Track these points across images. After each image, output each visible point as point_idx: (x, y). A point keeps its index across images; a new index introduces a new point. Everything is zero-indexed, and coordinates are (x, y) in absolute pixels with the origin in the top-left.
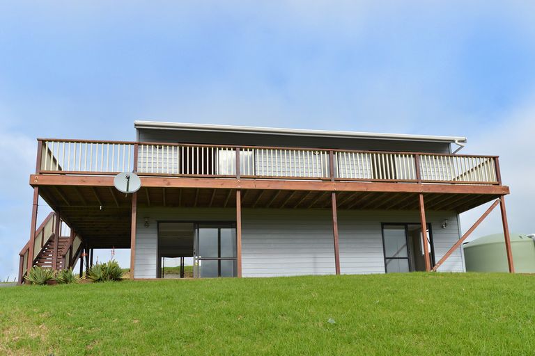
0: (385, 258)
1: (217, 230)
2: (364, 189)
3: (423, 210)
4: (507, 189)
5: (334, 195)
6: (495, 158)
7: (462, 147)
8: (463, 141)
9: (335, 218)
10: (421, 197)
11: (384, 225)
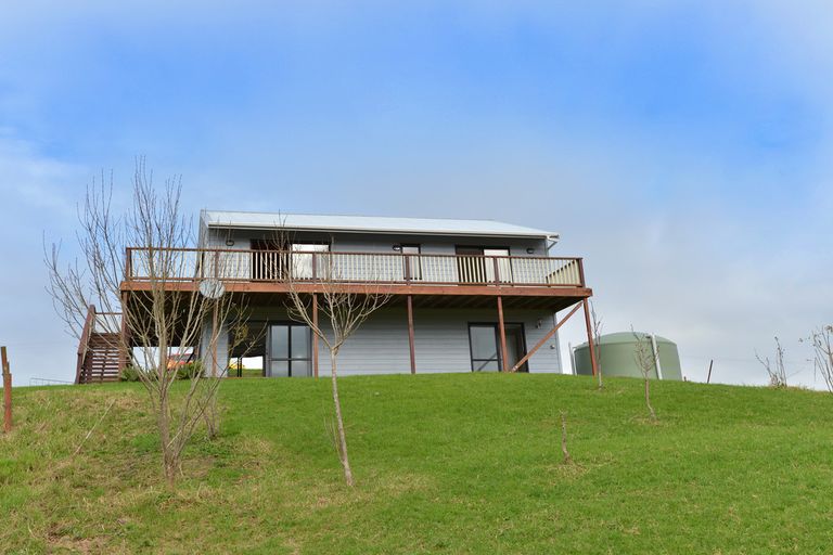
0: (472, 360)
1: (287, 327)
2: (440, 292)
3: (501, 312)
4: (590, 291)
5: (410, 298)
6: (579, 260)
7: (555, 243)
8: (556, 237)
9: (411, 321)
10: (500, 299)
11: (471, 324)
